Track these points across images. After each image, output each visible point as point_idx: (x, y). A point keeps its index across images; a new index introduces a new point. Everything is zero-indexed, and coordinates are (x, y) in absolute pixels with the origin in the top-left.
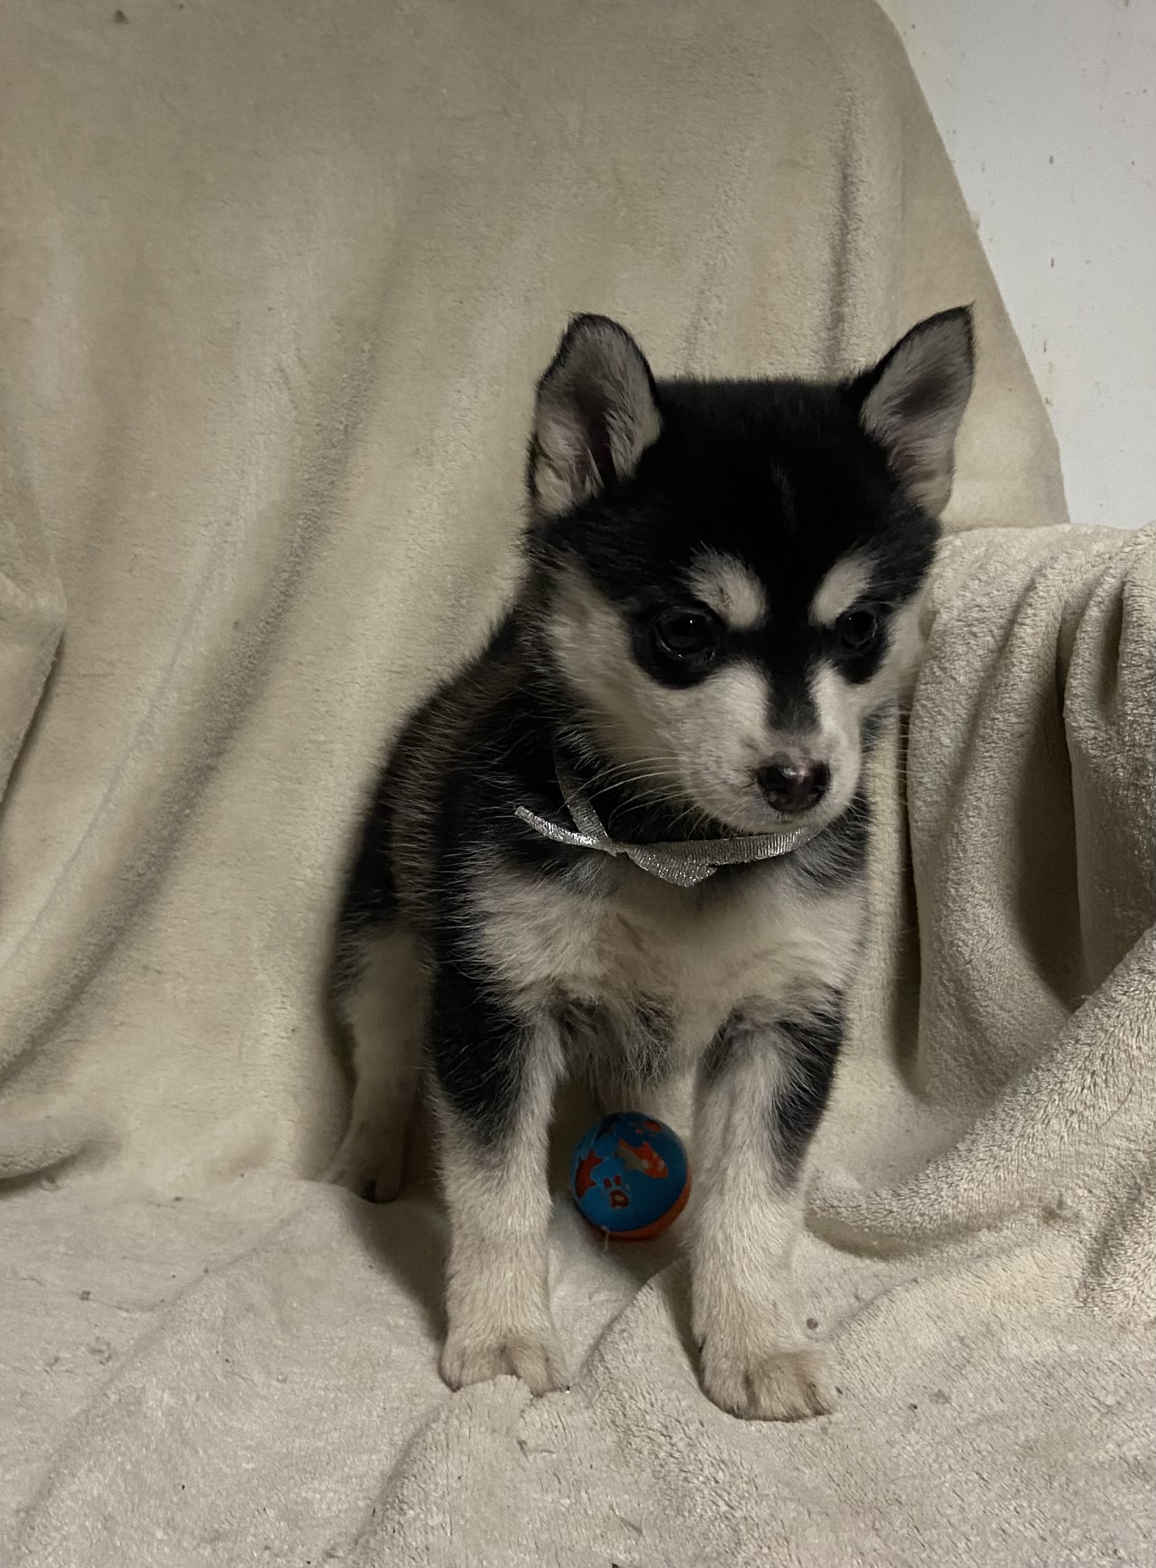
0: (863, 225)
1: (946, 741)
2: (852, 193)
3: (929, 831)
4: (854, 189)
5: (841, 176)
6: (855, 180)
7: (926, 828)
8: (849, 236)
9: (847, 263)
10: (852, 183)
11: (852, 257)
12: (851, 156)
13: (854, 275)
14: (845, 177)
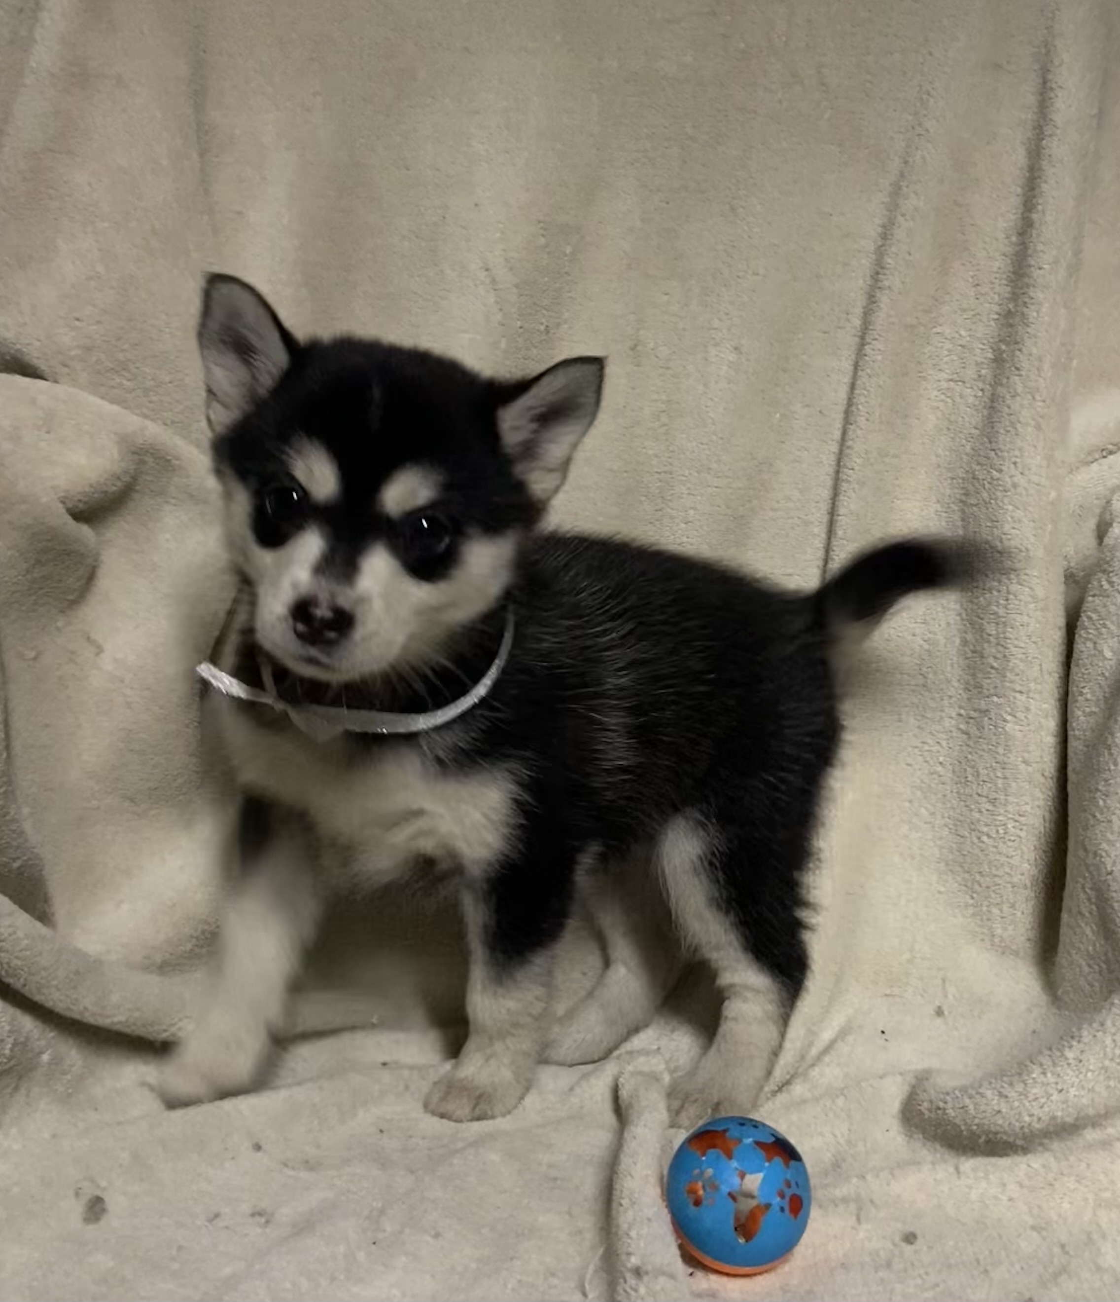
0: (1058, 132)
1: (1108, 654)
2: (1051, 98)
3: (1085, 740)
4: (1052, 95)
5: (1041, 81)
6: (1054, 86)
7: (1082, 737)
8: (1044, 142)
9: (1040, 169)
10: (1052, 89)
11: (1044, 164)
12: (1052, 61)
13: (1046, 182)
14: (1045, 82)
